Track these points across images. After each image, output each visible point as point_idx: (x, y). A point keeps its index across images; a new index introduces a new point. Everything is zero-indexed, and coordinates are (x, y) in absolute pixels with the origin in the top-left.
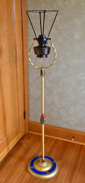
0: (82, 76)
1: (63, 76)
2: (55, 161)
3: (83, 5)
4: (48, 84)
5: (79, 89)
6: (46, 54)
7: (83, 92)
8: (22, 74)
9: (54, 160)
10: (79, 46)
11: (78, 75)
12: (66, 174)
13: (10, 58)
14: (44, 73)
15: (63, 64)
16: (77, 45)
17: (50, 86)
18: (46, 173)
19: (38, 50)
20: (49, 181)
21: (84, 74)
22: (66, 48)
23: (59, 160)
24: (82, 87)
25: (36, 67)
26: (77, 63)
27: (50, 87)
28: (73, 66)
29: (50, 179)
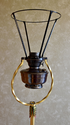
4: (15, 112)
5: (53, 114)
7: (57, 117)
11: (52, 98)
17: (18, 114)
24: (56, 112)
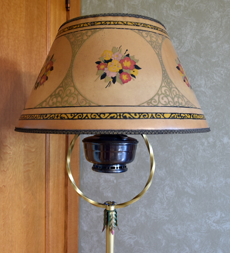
0: (218, 222)
1: (168, 218)
3: (214, 45)
4: (126, 238)
6: (123, 160)
8: (61, 209)
10: (208, 143)
11: (209, 219)
13: (29, 171)
14: (114, 221)
15: (167, 188)
16: (204, 140)
17: (132, 243)
19: (96, 148)
21: (223, 215)
22: (174, 148)
25: (91, 201)
26: (205, 186)
27: (131, 245)
28: (192, 193)
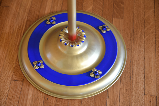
2: (107, 24)
9: (102, 24)
12: (153, 60)
18: (92, 75)
20: (109, 100)
23: (117, 17)
29: (109, 93)
